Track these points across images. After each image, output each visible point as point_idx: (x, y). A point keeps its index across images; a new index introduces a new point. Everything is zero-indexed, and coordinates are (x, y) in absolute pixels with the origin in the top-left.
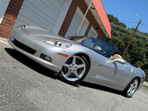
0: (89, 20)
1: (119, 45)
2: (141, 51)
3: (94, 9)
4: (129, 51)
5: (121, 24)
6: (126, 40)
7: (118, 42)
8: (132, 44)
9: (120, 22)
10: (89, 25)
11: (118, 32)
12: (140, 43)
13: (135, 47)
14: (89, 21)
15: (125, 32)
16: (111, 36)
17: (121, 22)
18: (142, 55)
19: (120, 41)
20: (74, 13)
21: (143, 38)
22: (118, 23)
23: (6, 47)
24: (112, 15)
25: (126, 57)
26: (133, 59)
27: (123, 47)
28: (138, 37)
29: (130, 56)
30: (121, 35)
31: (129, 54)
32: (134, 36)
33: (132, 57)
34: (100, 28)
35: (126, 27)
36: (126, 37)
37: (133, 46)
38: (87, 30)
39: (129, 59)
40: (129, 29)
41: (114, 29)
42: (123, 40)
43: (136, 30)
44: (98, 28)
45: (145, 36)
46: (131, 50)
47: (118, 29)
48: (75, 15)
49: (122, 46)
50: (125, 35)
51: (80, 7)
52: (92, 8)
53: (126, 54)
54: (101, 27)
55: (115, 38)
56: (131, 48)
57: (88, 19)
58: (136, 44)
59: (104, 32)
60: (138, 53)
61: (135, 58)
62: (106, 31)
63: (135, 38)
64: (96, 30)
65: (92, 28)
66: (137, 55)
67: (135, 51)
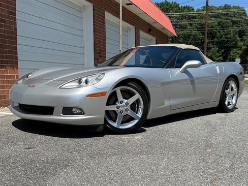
0: (131, 24)
1: (195, 39)
2: (230, 34)
3: (130, 4)
4: (213, 42)
5: (185, 8)
6: (201, 28)
7: (192, 35)
8: (212, 30)
9: (182, 6)
10: (135, 30)
11: (185, 22)
12: (224, 24)
13: (219, 32)
14: (133, 25)
15: (195, 17)
16: (176, 31)
17: (183, 6)
18: (234, 38)
19: (193, 33)
20: (104, 23)
21: (224, 15)
22: (179, 9)
24: (166, 1)
25: (213, 52)
26: (223, 51)
27: (202, 40)
28: (216, 17)
29: (217, 49)
30: (191, 25)
31: (215, 46)
32: (211, 18)
33: (220, 48)
34: (154, 28)
35: (193, 9)
36: (200, 23)
37: (216, 32)
38: (135, 39)
39: (218, 53)
40: (198, 10)
41: (178, 19)
42: (197, 30)
43: (207, 7)
44: (150, 29)
45: (225, 10)
46: (215, 40)
47: (183, 17)
49: (199, 39)
50: (197, 21)
51: (108, 11)
52: (128, 4)
53: (209, 49)
54: (154, 25)
55: (185, 32)
56: (212, 35)
57: (129, 23)
58: (218, 28)
59: (162, 31)
60: (226, 38)
61: (225, 47)
62: (165, 28)
63: (213, 20)
64: (149, 33)
65: (142, 34)
66: (227, 43)
67: (221, 37)
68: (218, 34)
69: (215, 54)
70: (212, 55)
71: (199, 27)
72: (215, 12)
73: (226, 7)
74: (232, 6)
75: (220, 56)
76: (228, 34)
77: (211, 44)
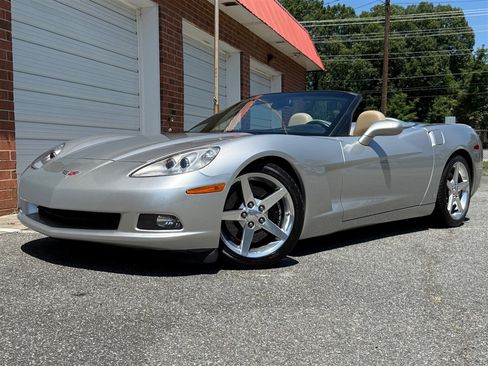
0: (234, 45)
1: (357, 76)
2: (432, 64)
3: (234, 4)
4: (396, 82)
5: (335, 9)
6: (372, 51)
7: (351, 67)
8: (394, 56)
9: (329, 7)
10: (241, 58)
11: (336, 40)
12: (419, 43)
13: (409, 60)
14: (237, 47)
15: (357, 29)
16: (322, 59)
17: (332, 6)
18: (440, 74)
19: (354, 62)
20: (181, 43)
22: (324, 12)
23: (23, 243)
25: (395, 103)
26: (417, 100)
27: (372, 77)
28: (402, 28)
29: (406, 95)
30: (349, 45)
31: (401, 90)
32: (392, 30)
33: (412, 95)
34: (278, 52)
35: (353, 13)
36: (368, 42)
37: (401, 61)
38: (241, 75)
39: (408, 104)
40: (364, 15)
41: (322, 33)
42: (362, 57)
44: (272, 55)
45: (424, 14)
46: (401, 76)
47: (332, 30)
48: (186, 50)
49: (367, 75)
50: (362, 37)
51: (189, 19)
52: (227, 4)
53: (390, 95)
54: (278, 47)
55: (337, 60)
56: (396, 68)
57: (230, 43)
58: (407, 52)
59: (294, 58)
60: (424, 73)
61: (422, 93)
62: (300, 53)
63: (396, 35)
64: (268, 63)
65: (255, 65)
66: (425, 83)
67: (413, 71)
68: (407, 65)
69: (401, 107)
70: (394, 110)
71: (367, 49)
72: (398, 18)
73: (423, 8)
74: (435, 5)
75: (411, 111)
76: (429, 65)
77: (392, 85)
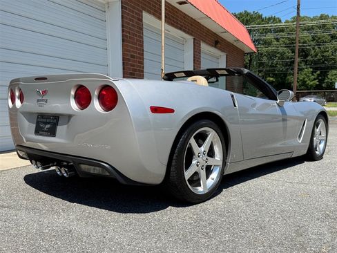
0: (188, 33)
1: (282, 57)
2: (328, 51)
3: (184, 3)
4: (306, 62)
5: (269, 19)
6: (291, 44)
8: (304, 46)
9: (265, 18)
10: (194, 42)
11: (270, 36)
12: (319, 38)
13: (314, 48)
14: (191, 34)
15: (282, 31)
17: (267, 17)
18: (332, 57)
19: (281, 50)
20: (142, 29)
21: (319, 27)
24: (246, 11)
25: (306, 74)
26: (318, 72)
27: (291, 58)
28: (309, 29)
29: (311, 70)
30: (277, 40)
31: (308, 66)
32: (303, 30)
33: (315, 69)
34: (223, 40)
35: (280, 21)
36: (289, 38)
37: (309, 50)
38: (194, 54)
39: (313, 75)
40: (287, 22)
42: (285, 47)
43: (298, 18)
44: (217, 41)
45: (321, 21)
46: (309, 58)
47: (267, 31)
49: (288, 58)
50: (285, 35)
52: (181, 3)
53: (300, 70)
54: (223, 36)
55: (270, 49)
56: (304, 53)
57: (184, 31)
58: (313, 43)
59: (235, 44)
60: (323, 56)
61: (321, 68)
62: (238, 40)
63: (306, 34)
64: (215, 47)
65: (205, 47)
66: (323, 62)
67: (316, 56)
68: (313, 52)
69: (308, 76)
70: (304, 78)
71: (288, 42)
72: (309, 23)
73: (322, 17)
74: (330, 16)
75: (315, 79)
76: (325, 51)
77: (303, 63)
